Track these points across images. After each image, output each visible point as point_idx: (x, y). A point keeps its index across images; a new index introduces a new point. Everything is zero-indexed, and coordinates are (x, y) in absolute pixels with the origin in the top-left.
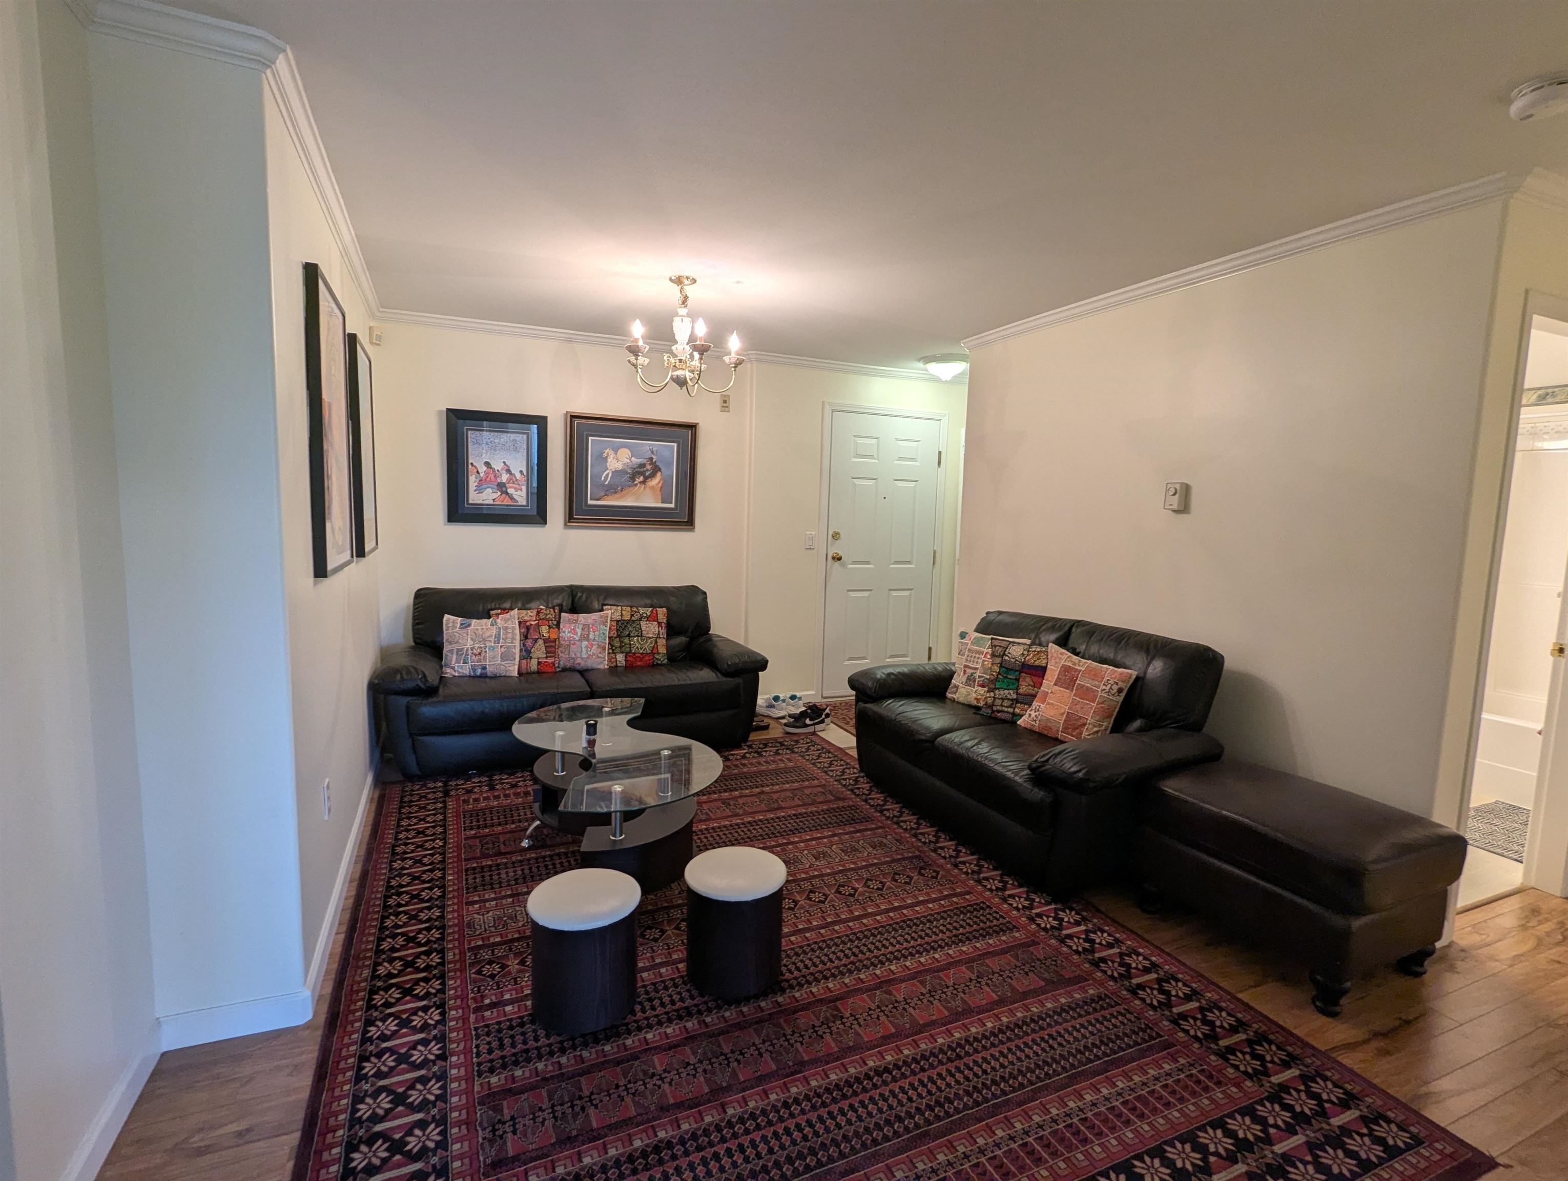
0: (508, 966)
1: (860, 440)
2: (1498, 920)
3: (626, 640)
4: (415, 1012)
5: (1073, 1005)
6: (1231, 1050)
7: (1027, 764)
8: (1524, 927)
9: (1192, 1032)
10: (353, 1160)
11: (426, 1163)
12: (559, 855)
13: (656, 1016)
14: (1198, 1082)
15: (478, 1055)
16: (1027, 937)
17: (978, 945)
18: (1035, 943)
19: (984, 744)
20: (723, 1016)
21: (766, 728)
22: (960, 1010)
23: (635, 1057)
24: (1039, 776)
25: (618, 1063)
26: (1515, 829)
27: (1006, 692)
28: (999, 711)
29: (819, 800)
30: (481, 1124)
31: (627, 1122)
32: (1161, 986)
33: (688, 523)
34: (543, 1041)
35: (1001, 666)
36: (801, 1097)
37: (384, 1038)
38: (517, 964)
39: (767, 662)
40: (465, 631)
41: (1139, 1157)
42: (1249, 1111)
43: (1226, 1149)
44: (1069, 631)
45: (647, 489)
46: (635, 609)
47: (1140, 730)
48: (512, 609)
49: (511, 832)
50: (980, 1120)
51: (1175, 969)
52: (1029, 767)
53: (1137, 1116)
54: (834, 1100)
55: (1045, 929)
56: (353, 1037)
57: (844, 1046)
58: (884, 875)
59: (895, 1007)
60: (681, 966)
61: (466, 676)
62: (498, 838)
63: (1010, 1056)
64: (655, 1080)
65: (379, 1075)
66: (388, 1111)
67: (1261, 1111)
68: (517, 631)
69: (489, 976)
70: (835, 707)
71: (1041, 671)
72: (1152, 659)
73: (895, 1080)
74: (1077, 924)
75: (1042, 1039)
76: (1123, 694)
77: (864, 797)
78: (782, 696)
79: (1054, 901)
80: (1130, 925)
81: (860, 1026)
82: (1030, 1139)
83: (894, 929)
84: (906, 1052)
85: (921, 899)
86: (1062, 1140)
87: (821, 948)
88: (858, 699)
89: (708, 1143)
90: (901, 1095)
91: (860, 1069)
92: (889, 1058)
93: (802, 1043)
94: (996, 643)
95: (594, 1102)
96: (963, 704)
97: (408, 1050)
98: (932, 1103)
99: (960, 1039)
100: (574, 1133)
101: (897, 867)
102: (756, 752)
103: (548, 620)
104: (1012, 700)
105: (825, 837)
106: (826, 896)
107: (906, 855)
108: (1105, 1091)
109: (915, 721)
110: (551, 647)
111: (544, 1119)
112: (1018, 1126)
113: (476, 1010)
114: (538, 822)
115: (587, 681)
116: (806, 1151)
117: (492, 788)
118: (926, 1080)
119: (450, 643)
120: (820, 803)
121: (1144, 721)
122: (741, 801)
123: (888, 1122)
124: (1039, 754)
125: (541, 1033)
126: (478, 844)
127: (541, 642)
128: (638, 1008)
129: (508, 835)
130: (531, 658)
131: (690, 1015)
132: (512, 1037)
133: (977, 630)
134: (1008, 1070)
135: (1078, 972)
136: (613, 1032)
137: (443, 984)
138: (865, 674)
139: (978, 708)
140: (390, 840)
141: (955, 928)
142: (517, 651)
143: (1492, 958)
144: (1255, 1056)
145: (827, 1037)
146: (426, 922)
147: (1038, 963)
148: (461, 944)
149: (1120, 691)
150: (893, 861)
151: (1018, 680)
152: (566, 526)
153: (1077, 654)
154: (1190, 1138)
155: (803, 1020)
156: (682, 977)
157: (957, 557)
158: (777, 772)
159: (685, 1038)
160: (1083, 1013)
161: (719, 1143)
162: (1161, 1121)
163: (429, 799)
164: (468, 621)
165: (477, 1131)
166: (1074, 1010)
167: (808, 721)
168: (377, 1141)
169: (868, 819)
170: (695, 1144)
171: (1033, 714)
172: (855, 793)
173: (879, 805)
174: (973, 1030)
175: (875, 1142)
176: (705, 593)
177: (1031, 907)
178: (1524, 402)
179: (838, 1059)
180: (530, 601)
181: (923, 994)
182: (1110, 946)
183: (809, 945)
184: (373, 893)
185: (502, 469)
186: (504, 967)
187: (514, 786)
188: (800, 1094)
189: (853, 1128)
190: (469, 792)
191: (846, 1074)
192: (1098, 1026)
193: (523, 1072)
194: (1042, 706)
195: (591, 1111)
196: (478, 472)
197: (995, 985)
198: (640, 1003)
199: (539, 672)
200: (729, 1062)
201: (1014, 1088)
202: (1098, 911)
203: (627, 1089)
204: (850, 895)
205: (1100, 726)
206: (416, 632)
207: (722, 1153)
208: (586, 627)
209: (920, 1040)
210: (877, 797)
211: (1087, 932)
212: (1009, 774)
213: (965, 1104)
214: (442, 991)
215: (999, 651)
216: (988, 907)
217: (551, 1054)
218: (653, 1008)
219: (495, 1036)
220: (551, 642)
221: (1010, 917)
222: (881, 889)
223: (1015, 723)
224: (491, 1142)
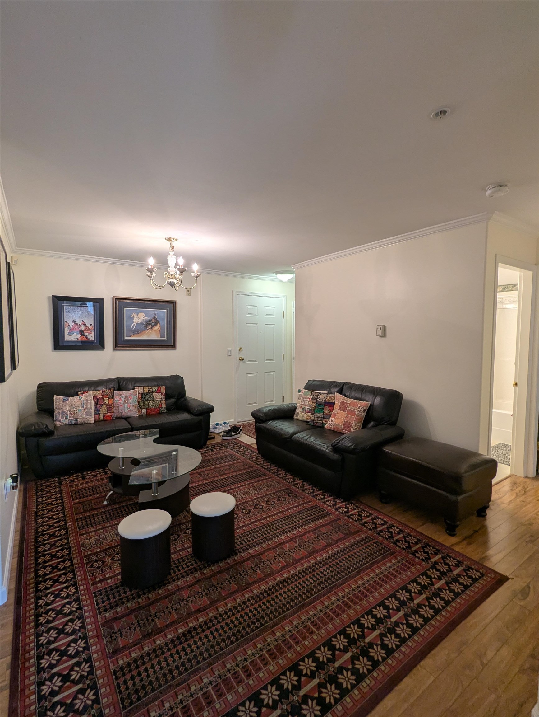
0: (106, 561)
1: (249, 307)
2: (503, 489)
3: (147, 403)
4: (61, 590)
5: (356, 543)
6: (416, 551)
7: (331, 444)
8: (512, 490)
9: (402, 547)
10: (42, 663)
11: (80, 658)
12: (123, 506)
13: (181, 574)
14: (406, 565)
15: (98, 604)
16: (335, 517)
17: (316, 523)
18: (339, 519)
19: (312, 437)
20: (211, 569)
21: (214, 438)
22: (312, 551)
23: (174, 593)
24: (336, 449)
25: (166, 597)
26: (507, 453)
27: (319, 414)
28: (316, 423)
29: (241, 469)
30: (104, 636)
31: (174, 623)
32: (388, 530)
33: (173, 346)
34: (128, 593)
35: (316, 403)
36: (250, 598)
37: (47, 604)
38: (110, 560)
39: (214, 408)
40: (65, 403)
41: (387, 599)
42: (425, 574)
43: (418, 590)
44: (343, 386)
45: (153, 332)
46: (150, 387)
47: (373, 426)
48: (89, 391)
49: (98, 498)
50: (324, 595)
51: (393, 522)
52: (332, 445)
53: (385, 583)
54: (265, 597)
55: (342, 513)
56: (31, 606)
57: (266, 574)
58: (274, 498)
59: (285, 554)
60: (189, 550)
61: (67, 425)
62: (91, 502)
63: (334, 567)
64: (185, 602)
65: (48, 622)
66: (56, 638)
67: (429, 573)
68: (93, 402)
69: (97, 568)
70: (243, 426)
71: (332, 405)
72: (376, 397)
73: (289, 584)
74: (355, 509)
75: (346, 558)
76: (366, 412)
77: (261, 465)
78: (219, 423)
79: (345, 501)
80: (375, 507)
81: (272, 564)
82: (345, 599)
83: (281, 521)
84: (292, 572)
85: (291, 507)
86: (357, 598)
87: (250, 533)
88: (256, 422)
89: (213, 625)
90: (292, 590)
91: (273, 582)
92: (285, 576)
93: (248, 576)
94: (313, 394)
95: (158, 616)
96: (301, 421)
97: (62, 608)
98: (305, 592)
99: (314, 563)
100: (150, 632)
101: (279, 494)
102: (210, 450)
103: (108, 395)
104: (322, 417)
105: (246, 485)
106: (250, 510)
107: (282, 488)
108: (371, 575)
109: (282, 430)
110: (109, 408)
111: (135, 628)
112: (340, 595)
113: (93, 584)
114: (112, 492)
115: (129, 423)
116: (255, 621)
117: (84, 478)
118: (301, 583)
119: (58, 409)
120: (243, 470)
121: (374, 422)
122: (206, 472)
123: (288, 602)
124: (334, 440)
125: (127, 590)
126: (81, 506)
127: (104, 406)
128: (172, 571)
129: (95, 500)
130: (100, 414)
131: (196, 571)
132: (113, 594)
133: (304, 389)
134: (334, 573)
135: (357, 529)
136: (162, 583)
137: (74, 574)
138: (259, 410)
139: (307, 422)
140: (34, 510)
141: (306, 517)
142: (93, 411)
143: (503, 503)
144: (425, 552)
145: (258, 571)
146: (60, 546)
147: (341, 527)
148: (80, 555)
149: (364, 410)
150: (277, 492)
151: (323, 409)
152: (114, 350)
153: (346, 397)
154: (405, 588)
155: (247, 565)
156: (190, 555)
157: (293, 357)
158: (221, 458)
159: (196, 582)
160: (360, 545)
161: (217, 624)
162: (394, 583)
163: (51, 487)
164: (67, 398)
165: (103, 639)
166: (357, 544)
167: (233, 434)
168: (53, 653)
169: (264, 475)
170: (206, 627)
171: (331, 423)
172: (257, 464)
173: (268, 468)
174: (318, 559)
175: (284, 611)
176: (182, 378)
177: (336, 505)
178: (498, 291)
179: (264, 580)
180: (98, 386)
181: (296, 547)
182: (368, 516)
183: (245, 533)
184: (29, 536)
185: (82, 324)
186: (103, 562)
187: (95, 476)
188: (249, 597)
189: (274, 607)
190: (72, 481)
191: (268, 585)
192: (366, 549)
193: (121, 609)
194: (334, 419)
195: (157, 621)
196: (69, 326)
197: (325, 539)
198: (173, 569)
199: (104, 420)
200: (217, 589)
201: (337, 580)
202: (362, 502)
203: (172, 608)
204: (260, 509)
205: (358, 426)
206: (38, 405)
207: (219, 628)
208: (126, 397)
209: (297, 566)
210: (267, 465)
211: (358, 512)
212: (323, 449)
213: (318, 590)
214: (74, 578)
215: (315, 397)
216: (319, 506)
217: (134, 598)
218: (179, 570)
219: (105, 595)
220: (110, 405)
221: (328, 510)
222: (273, 505)
223: (323, 427)
224: (111, 642)
